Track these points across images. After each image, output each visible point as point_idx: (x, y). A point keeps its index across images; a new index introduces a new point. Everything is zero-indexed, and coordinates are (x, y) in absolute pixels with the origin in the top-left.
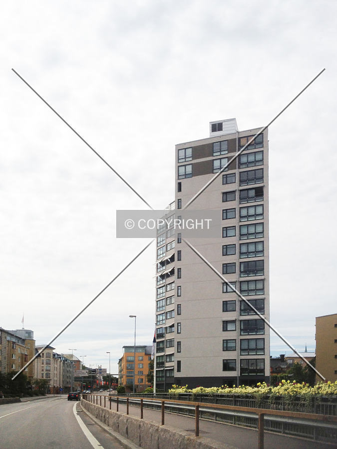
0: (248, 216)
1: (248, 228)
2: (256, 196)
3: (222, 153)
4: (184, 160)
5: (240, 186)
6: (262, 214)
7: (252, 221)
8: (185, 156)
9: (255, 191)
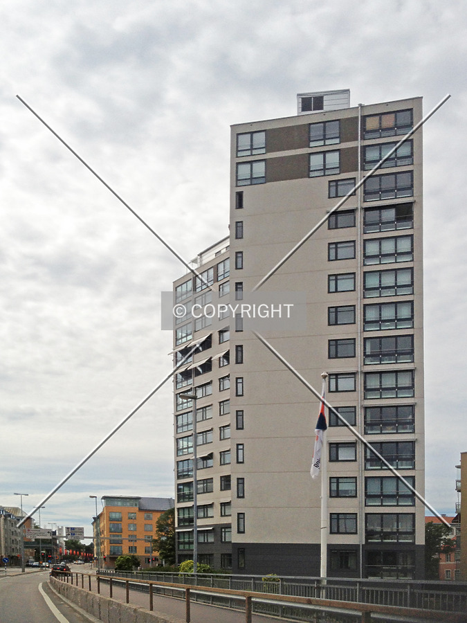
0: (381, 256)
1: (380, 277)
2: (398, 219)
3: (328, 142)
4: (248, 153)
5: (365, 201)
6: (411, 253)
7: (389, 264)
8: (252, 145)
9: (396, 211)
